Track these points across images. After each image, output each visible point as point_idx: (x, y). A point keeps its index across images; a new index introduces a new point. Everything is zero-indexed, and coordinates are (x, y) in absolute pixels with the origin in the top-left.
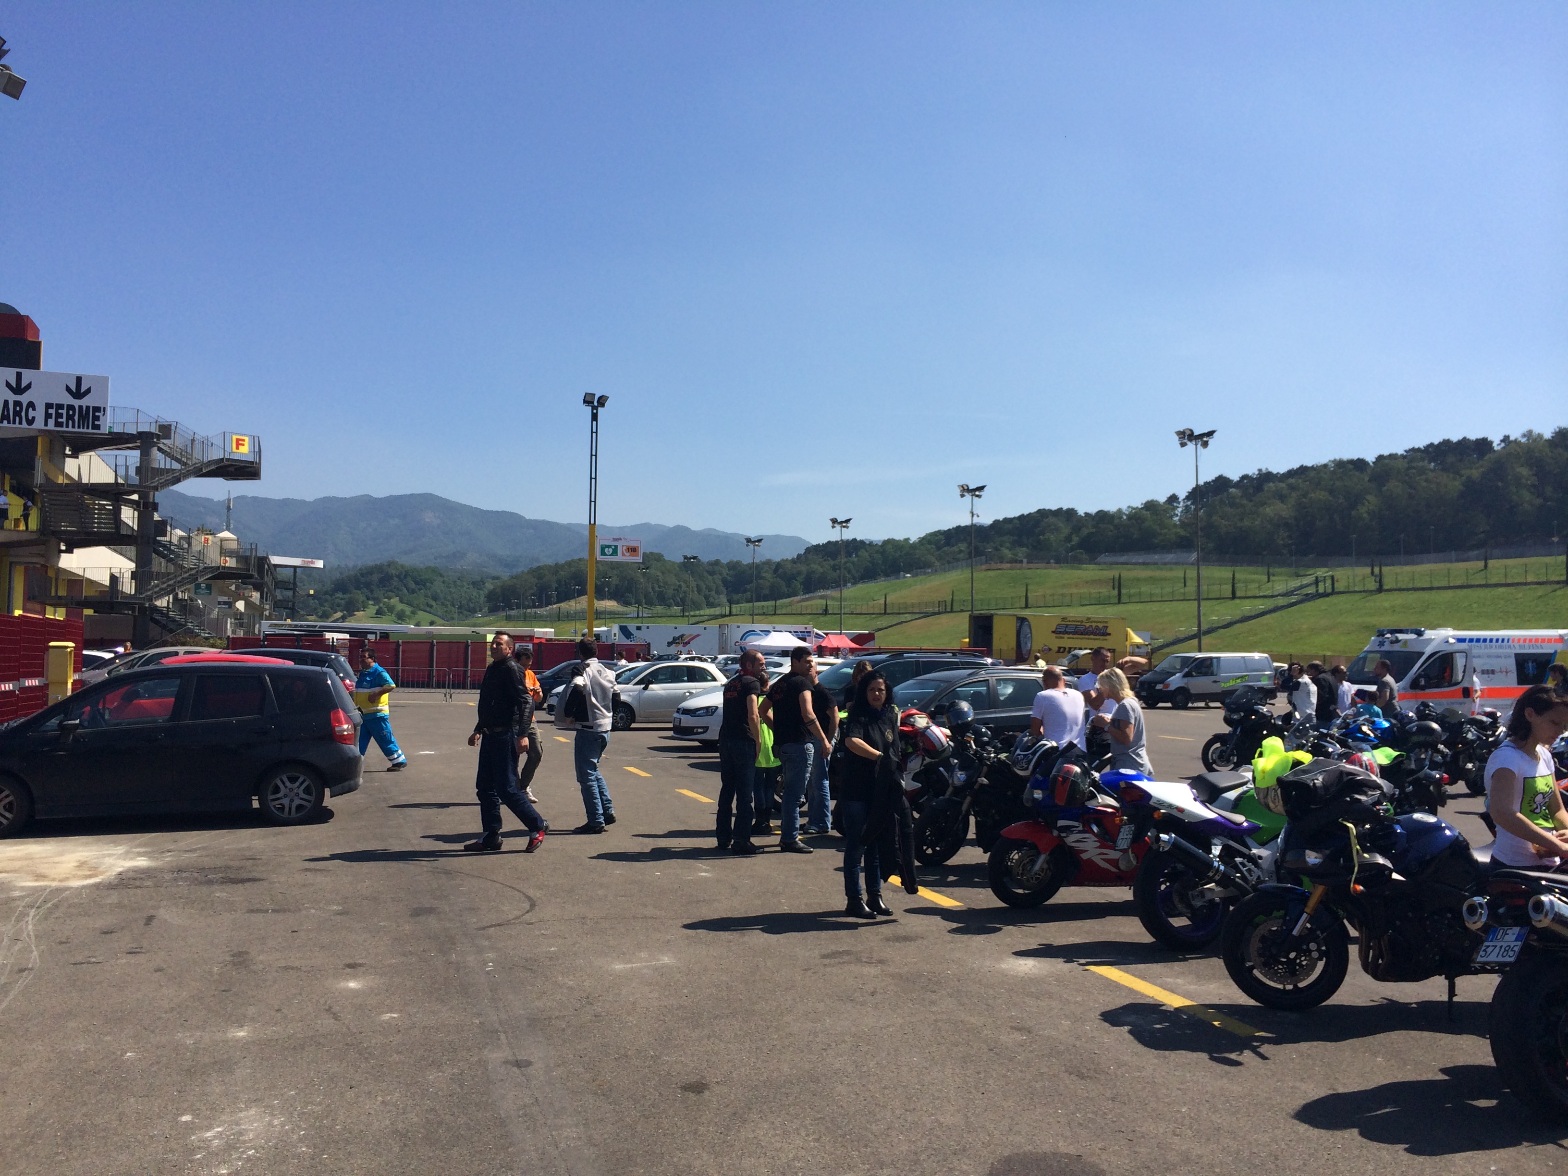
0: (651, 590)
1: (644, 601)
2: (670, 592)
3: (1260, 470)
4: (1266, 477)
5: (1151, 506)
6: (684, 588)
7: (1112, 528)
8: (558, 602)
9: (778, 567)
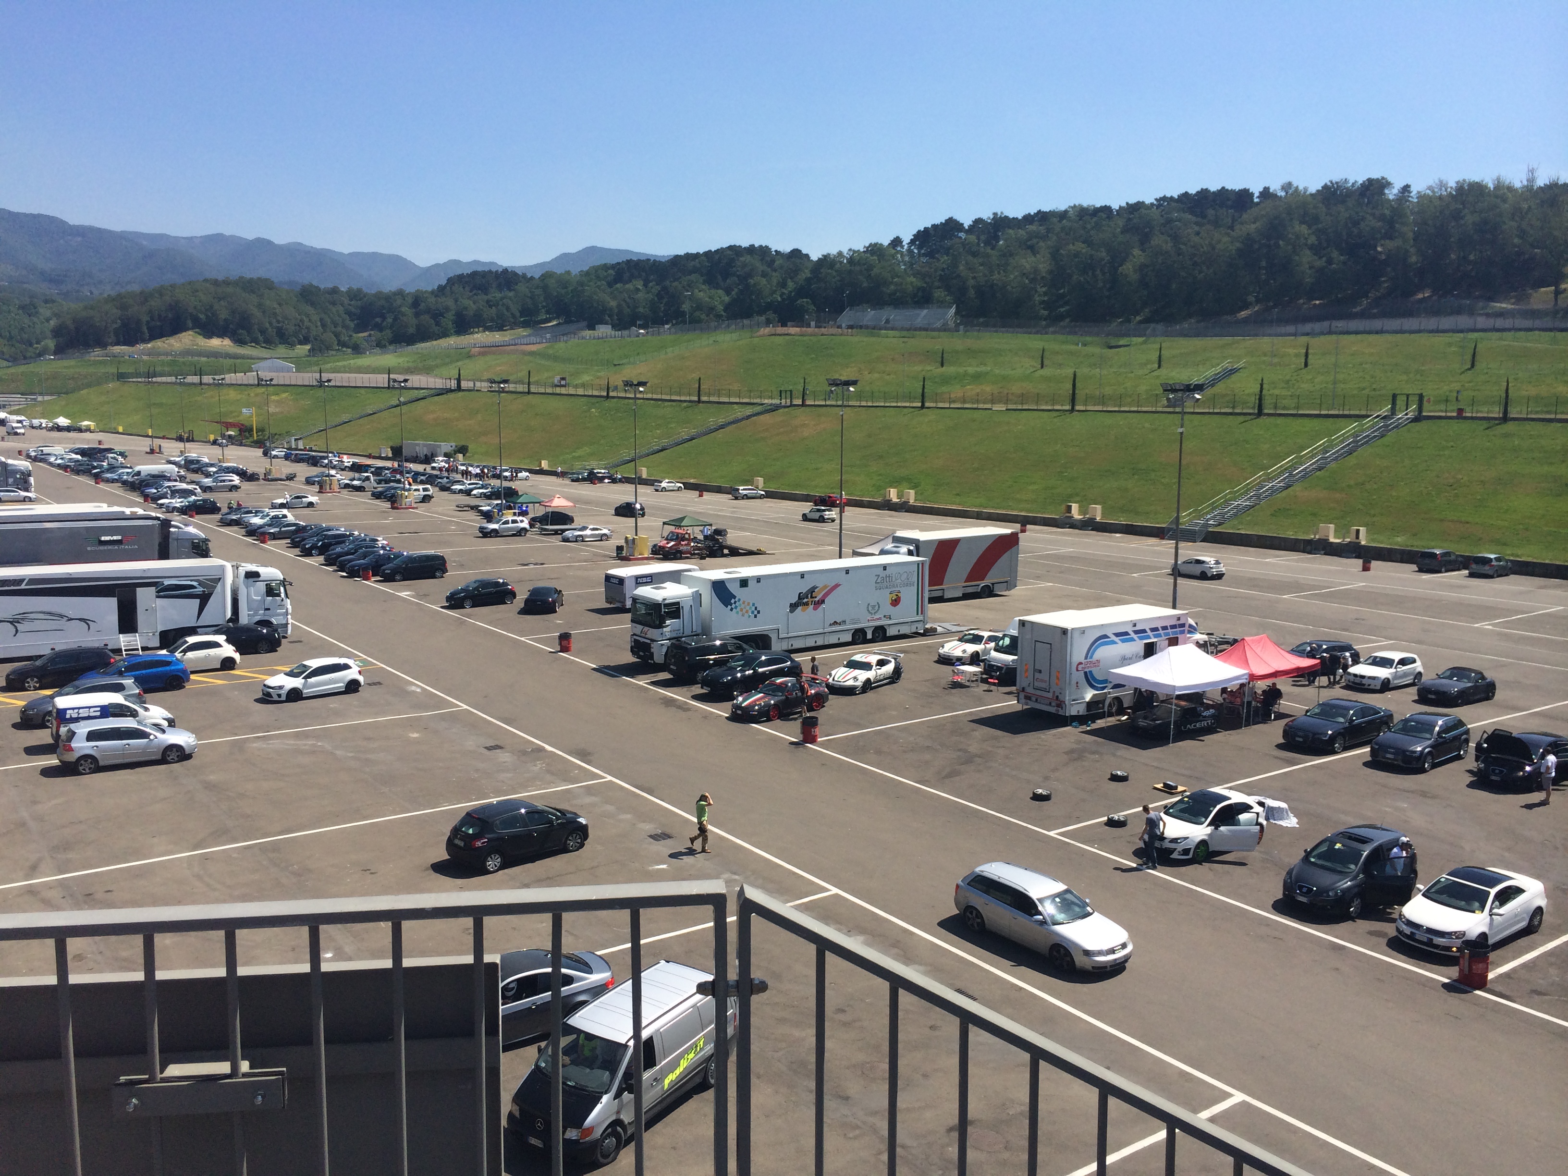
0: (267, 325)
1: (261, 338)
2: (291, 328)
3: (995, 214)
4: (1000, 223)
5: (874, 249)
6: (307, 323)
7: (834, 273)
8: (152, 338)
9: (417, 300)
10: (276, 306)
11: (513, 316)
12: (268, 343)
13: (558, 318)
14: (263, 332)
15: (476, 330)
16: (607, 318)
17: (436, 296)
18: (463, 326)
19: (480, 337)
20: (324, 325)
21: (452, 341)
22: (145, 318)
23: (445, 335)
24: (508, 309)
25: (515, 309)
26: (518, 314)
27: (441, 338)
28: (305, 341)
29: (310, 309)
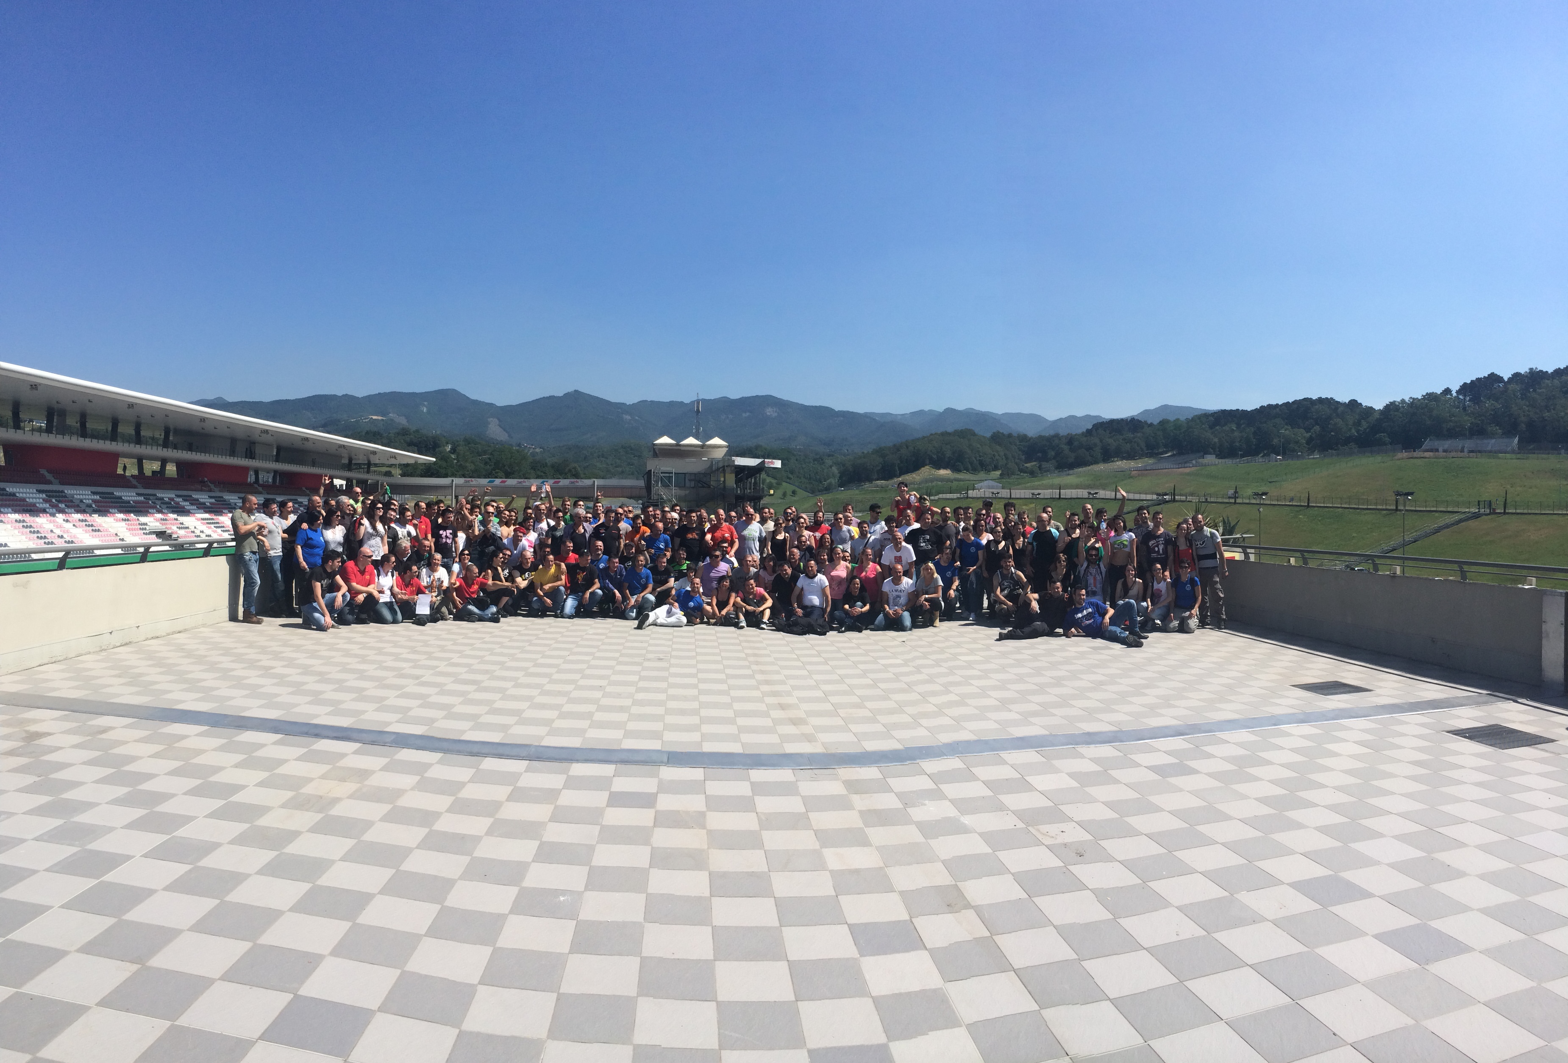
0: (974, 458)
1: (970, 467)
2: (988, 460)
9: (1070, 440)
10: (979, 446)
11: (1141, 448)
12: (974, 470)
13: (1172, 450)
14: (971, 463)
15: (1116, 459)
16: (1210, 450)
17: (1086, 436)
18: (1107, 456)
19: (1121, 464)
20: (1007, 459)
21: (1101, 467)
22: (898, 462)
23: (1096, 462)
24: (1138, 445)
25: (1143, 445)
26: (1145, 449)
27: (1092, 465)
28: (995, 469)
29: (998, 448)
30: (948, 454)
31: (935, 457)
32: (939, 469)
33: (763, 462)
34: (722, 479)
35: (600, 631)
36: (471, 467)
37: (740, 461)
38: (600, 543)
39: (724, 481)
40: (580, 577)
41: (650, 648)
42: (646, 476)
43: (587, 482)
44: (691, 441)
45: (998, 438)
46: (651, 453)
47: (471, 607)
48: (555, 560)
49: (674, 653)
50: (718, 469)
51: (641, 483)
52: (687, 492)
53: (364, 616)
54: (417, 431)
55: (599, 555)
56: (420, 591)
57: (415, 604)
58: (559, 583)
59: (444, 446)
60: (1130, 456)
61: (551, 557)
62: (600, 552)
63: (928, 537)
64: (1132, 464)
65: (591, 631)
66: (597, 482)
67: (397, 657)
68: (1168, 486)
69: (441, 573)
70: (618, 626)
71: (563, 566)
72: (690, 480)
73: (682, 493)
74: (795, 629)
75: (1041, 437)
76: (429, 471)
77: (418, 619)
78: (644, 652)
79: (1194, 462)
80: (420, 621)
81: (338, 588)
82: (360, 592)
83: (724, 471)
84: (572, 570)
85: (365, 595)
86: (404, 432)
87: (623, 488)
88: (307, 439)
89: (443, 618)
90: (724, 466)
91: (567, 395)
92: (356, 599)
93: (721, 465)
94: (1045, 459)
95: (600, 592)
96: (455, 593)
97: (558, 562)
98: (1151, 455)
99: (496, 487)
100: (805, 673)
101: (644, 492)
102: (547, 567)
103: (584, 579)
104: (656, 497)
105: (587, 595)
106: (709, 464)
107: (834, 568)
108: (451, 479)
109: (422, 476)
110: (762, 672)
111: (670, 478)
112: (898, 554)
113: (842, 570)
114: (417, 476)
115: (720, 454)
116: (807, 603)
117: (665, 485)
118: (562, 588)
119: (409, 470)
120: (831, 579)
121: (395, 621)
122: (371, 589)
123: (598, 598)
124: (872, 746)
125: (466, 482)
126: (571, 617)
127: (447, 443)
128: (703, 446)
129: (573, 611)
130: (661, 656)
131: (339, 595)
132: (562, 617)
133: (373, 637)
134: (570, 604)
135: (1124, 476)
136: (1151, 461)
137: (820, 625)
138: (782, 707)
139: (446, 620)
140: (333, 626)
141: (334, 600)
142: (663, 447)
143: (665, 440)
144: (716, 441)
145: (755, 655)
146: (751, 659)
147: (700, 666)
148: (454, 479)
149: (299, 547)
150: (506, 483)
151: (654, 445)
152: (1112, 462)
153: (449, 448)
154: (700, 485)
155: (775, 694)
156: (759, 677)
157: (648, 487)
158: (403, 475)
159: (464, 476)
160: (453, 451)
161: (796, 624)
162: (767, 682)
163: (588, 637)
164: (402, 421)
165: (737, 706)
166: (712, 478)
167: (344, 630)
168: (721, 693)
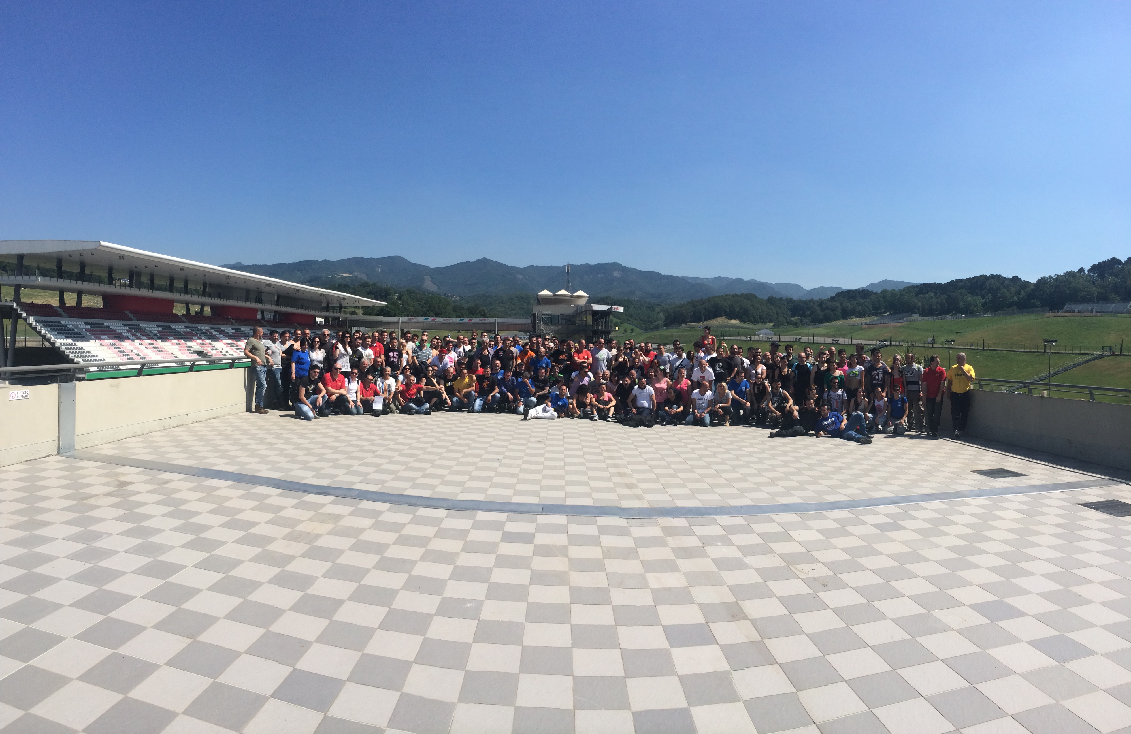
2: (765, 315)
6: (771, 313)
8: (705, 320)
9: (821, 303)
10: (759, 305)
11: (870, 310)
12: (756, 322)
13: (890, 311)
14: (754, 317)
15: (852, 317)
16: (916, 310)
17: (831, 301)
18: (846, 314)
19: (855, 320)
20: (778, 314)
21: (841, 322)
22: (703, 311)
23: (837, 319)
24: (867, 307)
25: (871, 306)
26: (872, 309)
27: (835, 320)
28: (770, 321)
29: (772, 307)
30: (737, 309)
31: (728, 310)
32: (731, 319)
33: (611, 308)
34: (585, 319)
35: (498, 421)
36: (412, 309)
37: (596, 307)
38: (498, 362)
39: (586, 321)
40: (485, 385)
41: (532, 434)
42: (532, 317)
43: (492, 320)
44: (563, 292)
45: (771, 300)
46: (536, 301)
47: (411, 404)
48: (468, 373)
49: (548, 437)
50: (582, 312)
51: (529, 321)
52: (560, 327)
53: (337, 410)
54: (374, 284)
55: (498, 370)
56: (376, 393)
57: (372, 402)
58: (471, 389)
59: (393, 295)
60: (862, 315)
61: (465, 371)
62: (498, 368)
63: (721, 364)
64: (863, 320)
65: (492, 422)
66: (498, 320)
67: (360, 438)
68: (887, 336)
69: (391, 381)
70: (511, 419)
71: (474, 377)
72: (562, 319)
73: (556, 328)
74: (631, 423)
75: (800, 300)
76: (382, 311)
77: (375, 412)
78: (528, 436)
79: (905, 319)
80: (376, 414)
81: (320, 391)
82: (333, 394)
83: (586, 314)
84: (481, 379)
85: (337, 395)
86: (365, 285)
87: (516, 324)
88: (298, 290)
89: (392, 412)
90: (586, 311)
91: (478, 261)
92: (331, 398)
93: (584, 309)
94: (803, 315)
95: (498, 395)
96: (399, 395)
97: (471, 374)
98: (876, 314)
99: (430, 323)
100: (637, 453)
101: (531, 328)
102: (463, 378)
103: (488, 386)
104: (539, 331)
105: (490, 397)
106: (574, 309)
107: (659, 381)
108: (398, 317)
109: (377, 315)
110: (607, 451)
111: (548, 319)
112: (703, 375)
113: (663, 384)
114: (374, 315)
115: (583, 302)
116: (639, 405)
117: (545, 323)
118: (473, 392)
119: (369, 310)
120: (656, 389)
121: (358, 414)
122: (343, 391)
123: (497, 399)
124: (681, 503)
125: (409, 319)
126: (479, 412)
127: (395, 293)
128: (572, 296)
129: (480, 408)
130: (540, 440)
131: (320, 396)
132: (473, 412)
133: (343, 424)
134: (478, 403)
135: (858, 328)
136: (876, 318)
137: (648, 421)
138: (620, 475)
139: (394, 413)
140: (315, 417)
141: (316, 400)
142: (543, 297)
143: (545, 292)
144: (580, 293)
145: (603, 439)
146: (601, 442)
147: (566, 446)
148: (400, 317)
149: (294, 364)
150: (436, 321)
151: (538, 295)
152: (850, 319)
153: (396, 297)
154: (569, 323)
155: (615, 466)
156: (605, 454)
157: (534, 324)
158: (364, 314)
159: (407, 316)
160: (400, 298)
161: (631, 419)
162: (611, 458)
163: (490, 425)
164: (364, 278)
165: (590, 474)
166: (578, 319)
167: (323, 420)
168: (580, 464)
